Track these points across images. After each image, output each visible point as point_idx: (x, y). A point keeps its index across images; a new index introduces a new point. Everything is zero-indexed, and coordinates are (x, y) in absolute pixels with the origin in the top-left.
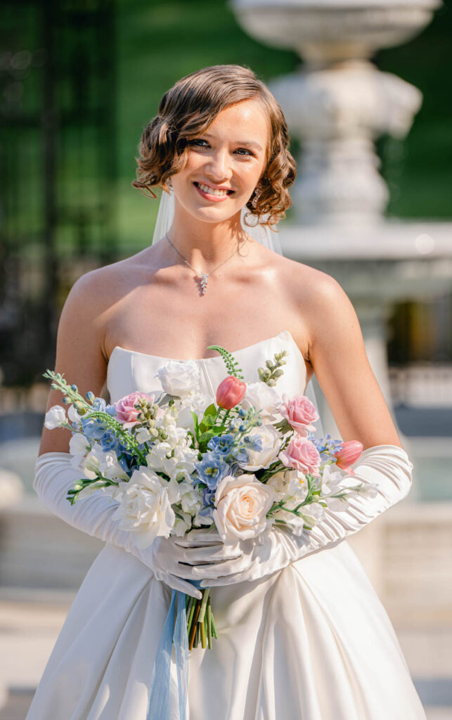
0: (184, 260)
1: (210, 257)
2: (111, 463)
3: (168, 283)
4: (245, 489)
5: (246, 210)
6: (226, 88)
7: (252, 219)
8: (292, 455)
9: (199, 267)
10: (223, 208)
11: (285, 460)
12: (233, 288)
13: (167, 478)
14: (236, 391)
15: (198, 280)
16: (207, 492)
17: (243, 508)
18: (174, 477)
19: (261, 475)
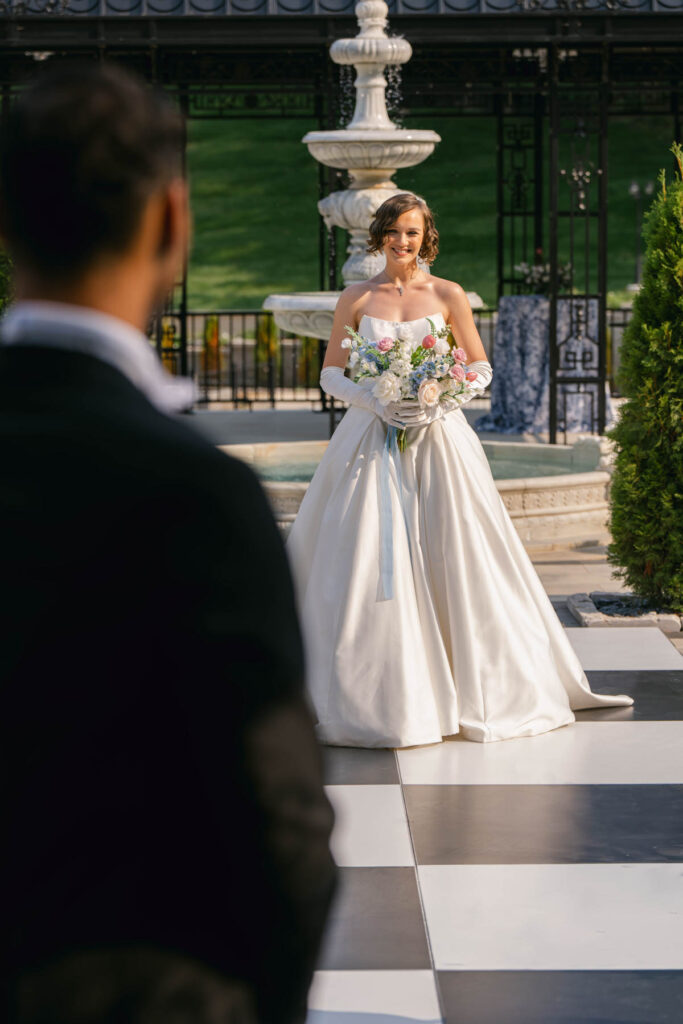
0: (392, 281)
1: (403, 280)
2: (374, 369)
3: (387, 291)
4: (433, 385)
5: (418, 257)
6: (402, 205)
7: (421, 260)
8: (454, 372)
9: (399, 284)
10: (407, 259)
11: (451, 374)
12: (414, 292)
13: (398, 376)
14: (431, 341)
15: (399, 290)
16: (416, 384)
17: (431, 393)
18: (401, 376)
19: (440, 380)
